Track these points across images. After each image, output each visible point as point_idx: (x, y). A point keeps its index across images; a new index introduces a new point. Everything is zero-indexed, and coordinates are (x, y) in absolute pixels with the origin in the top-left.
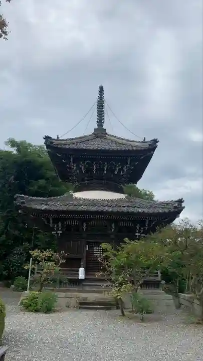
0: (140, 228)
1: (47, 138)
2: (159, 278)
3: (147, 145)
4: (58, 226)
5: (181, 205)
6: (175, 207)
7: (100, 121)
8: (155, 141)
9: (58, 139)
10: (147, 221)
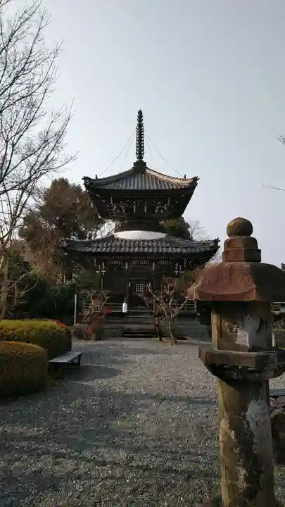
0: (178, 266)
1: (86, 179)
2: (195, 311)
3: (186, 183)
4: (101, 266)
5: (217, 244)
6: (211, 247)
7: (140, 153)
8: (196, 179)
9: (97, 179)
10: (185, 260)
